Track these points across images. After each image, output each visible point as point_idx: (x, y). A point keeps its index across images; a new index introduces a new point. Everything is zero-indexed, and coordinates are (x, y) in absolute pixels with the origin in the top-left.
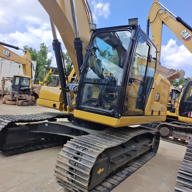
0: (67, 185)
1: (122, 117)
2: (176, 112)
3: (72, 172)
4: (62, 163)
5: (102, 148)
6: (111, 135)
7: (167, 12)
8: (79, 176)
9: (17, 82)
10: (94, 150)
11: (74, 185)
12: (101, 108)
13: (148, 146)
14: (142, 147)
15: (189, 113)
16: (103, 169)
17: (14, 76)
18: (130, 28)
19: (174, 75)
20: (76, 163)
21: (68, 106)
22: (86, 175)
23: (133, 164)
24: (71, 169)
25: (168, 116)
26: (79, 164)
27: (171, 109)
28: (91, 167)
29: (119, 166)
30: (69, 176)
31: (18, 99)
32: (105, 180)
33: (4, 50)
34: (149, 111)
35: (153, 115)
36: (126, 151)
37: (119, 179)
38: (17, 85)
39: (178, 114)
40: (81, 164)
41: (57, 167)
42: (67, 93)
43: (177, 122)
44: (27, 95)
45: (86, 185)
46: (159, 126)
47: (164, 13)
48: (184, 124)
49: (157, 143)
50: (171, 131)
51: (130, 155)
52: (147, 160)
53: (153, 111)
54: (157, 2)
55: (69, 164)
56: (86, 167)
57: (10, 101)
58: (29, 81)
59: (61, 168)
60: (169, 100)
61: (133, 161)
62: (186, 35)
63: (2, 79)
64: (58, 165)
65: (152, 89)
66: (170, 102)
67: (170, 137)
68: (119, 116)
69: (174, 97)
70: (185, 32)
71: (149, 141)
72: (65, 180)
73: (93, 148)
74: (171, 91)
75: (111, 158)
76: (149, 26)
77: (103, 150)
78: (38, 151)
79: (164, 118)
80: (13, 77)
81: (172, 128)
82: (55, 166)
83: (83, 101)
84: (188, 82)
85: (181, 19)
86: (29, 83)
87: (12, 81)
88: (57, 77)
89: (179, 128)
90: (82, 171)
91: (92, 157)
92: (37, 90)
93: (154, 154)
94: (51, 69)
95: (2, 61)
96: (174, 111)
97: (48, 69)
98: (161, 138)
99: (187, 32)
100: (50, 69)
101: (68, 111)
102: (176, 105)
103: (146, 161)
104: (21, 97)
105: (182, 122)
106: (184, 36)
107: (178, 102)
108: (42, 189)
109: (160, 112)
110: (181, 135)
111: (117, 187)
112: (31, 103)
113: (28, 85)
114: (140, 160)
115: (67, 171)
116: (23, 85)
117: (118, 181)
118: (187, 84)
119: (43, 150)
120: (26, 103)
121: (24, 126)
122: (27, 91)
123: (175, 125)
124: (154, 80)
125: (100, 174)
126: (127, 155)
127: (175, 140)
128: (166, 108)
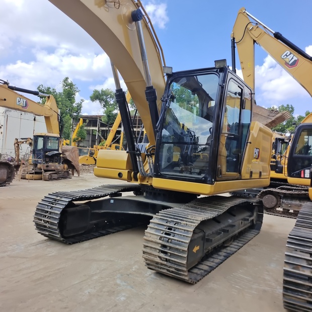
0: (160, 266)
1: (215, 182)
2: (283, 172)
3: (166, 250)
4: (152, 241)
5: (197, 220)
6: (203, 207)
7: (260, 26)
8: (175, 253)
9: (40, 145)
10: (188, 223)
11: (169, 264)
12: (187, 173)
13: (248, 219)
14: (241, 221)
15: (302, 172)
16: (199, 247)
17: (34, 136)
18: (217, 71)
19: (277, 119)
20: (169, 239)
21: (138, 175)
22: (183, 251)
23: (231, 244)
24: (164, 246)
25: (272, 179)
26: (173, 239)
27: (276, 168)
28: (188, 241)
29: (215, 245)
30: (162, 255)
31: (44, 170)
32: (200, 263)
33: (18, 98)
34: (247, 173)
35: (253, 178)
36: (222, 226)
37: (217, 261)
38: (40, 150)
39: (286, 175)
40: (175, 240)
41: (145, 247)
42: (137, 157)
43: (287, 187)
44: (57, 164)
45: (184, 262)
46: (261, 194)
47: (255, 28)
48: (298, 188)
49: (260, 218)
50: (279, 199)
51: (228, 231)
52: (249, 239)
53: (251, 173)
54: (245, 12)
55: (160, 242)
56: (182, 242)
57: (33, 173)
58: (57, 142)
59: (151, 247)
60: (272, 154)
61: (231, 241)
62: (290, 59)
63: (14, 141)
64: (147, 244)
65: (249, 144)
66: (274, 157)
67: (277, 209)
68: (212, 182)
69: (279, 149)
70: (288, 55)
71: (249, 214)
72: (157, 260)
73: (186, 221)
74: (274, 141)
75: (206, 234)
76: (234, 47)
77: (199, 222)
78: (104, 237)
79: (268, 182)
80: (32, 138)
81: (280, 196)
82: (143, 246)
83: (163, 166)
84: (297, 128)
85: (281, 35)
86: (57, 145)
87: (30, 144)
88: (91, 131)
89: (290, 194)
90: (177, 247)
91: (188, 231)
92: (69, 155)
93: (257, 231)
94: (81, 119)
95: (8, 113)
96: (280, 171)
97: (76, 119)
98: (264, 211)
99: (291, 54)
100: (79, 120)
101: (139, 180)
102: (283, 161)
103: (247, 241)
104: (47, 166)
105: (293, 186)
106: (287, 60)
107: (286, 157)
108: (129, 275)
109: (260, 173)
110: (294, 204)
111: (215, 270)
112: (63, 175)
113: (57, 148)
114: (239, 239)
115: (159, 250)
116: (50, 148)
117: (216, 263)
118: (296, 131)
119: (109, 235)
120: (55, 176)
121: (83, 206)
122: (57, 158)
123: (284, 191)
124: (251, 131)
125: (195, 252)
126: (224, 231)
127: (286, 213)
128: (269, 168)
